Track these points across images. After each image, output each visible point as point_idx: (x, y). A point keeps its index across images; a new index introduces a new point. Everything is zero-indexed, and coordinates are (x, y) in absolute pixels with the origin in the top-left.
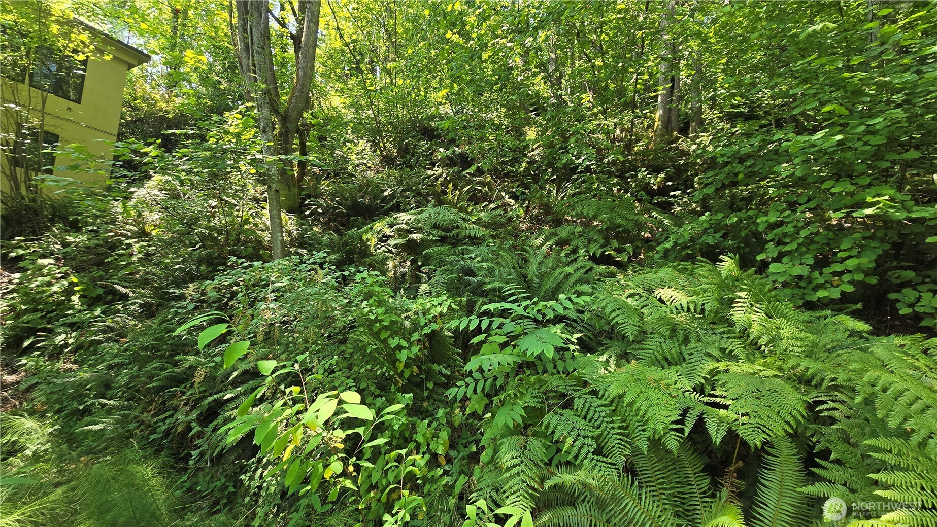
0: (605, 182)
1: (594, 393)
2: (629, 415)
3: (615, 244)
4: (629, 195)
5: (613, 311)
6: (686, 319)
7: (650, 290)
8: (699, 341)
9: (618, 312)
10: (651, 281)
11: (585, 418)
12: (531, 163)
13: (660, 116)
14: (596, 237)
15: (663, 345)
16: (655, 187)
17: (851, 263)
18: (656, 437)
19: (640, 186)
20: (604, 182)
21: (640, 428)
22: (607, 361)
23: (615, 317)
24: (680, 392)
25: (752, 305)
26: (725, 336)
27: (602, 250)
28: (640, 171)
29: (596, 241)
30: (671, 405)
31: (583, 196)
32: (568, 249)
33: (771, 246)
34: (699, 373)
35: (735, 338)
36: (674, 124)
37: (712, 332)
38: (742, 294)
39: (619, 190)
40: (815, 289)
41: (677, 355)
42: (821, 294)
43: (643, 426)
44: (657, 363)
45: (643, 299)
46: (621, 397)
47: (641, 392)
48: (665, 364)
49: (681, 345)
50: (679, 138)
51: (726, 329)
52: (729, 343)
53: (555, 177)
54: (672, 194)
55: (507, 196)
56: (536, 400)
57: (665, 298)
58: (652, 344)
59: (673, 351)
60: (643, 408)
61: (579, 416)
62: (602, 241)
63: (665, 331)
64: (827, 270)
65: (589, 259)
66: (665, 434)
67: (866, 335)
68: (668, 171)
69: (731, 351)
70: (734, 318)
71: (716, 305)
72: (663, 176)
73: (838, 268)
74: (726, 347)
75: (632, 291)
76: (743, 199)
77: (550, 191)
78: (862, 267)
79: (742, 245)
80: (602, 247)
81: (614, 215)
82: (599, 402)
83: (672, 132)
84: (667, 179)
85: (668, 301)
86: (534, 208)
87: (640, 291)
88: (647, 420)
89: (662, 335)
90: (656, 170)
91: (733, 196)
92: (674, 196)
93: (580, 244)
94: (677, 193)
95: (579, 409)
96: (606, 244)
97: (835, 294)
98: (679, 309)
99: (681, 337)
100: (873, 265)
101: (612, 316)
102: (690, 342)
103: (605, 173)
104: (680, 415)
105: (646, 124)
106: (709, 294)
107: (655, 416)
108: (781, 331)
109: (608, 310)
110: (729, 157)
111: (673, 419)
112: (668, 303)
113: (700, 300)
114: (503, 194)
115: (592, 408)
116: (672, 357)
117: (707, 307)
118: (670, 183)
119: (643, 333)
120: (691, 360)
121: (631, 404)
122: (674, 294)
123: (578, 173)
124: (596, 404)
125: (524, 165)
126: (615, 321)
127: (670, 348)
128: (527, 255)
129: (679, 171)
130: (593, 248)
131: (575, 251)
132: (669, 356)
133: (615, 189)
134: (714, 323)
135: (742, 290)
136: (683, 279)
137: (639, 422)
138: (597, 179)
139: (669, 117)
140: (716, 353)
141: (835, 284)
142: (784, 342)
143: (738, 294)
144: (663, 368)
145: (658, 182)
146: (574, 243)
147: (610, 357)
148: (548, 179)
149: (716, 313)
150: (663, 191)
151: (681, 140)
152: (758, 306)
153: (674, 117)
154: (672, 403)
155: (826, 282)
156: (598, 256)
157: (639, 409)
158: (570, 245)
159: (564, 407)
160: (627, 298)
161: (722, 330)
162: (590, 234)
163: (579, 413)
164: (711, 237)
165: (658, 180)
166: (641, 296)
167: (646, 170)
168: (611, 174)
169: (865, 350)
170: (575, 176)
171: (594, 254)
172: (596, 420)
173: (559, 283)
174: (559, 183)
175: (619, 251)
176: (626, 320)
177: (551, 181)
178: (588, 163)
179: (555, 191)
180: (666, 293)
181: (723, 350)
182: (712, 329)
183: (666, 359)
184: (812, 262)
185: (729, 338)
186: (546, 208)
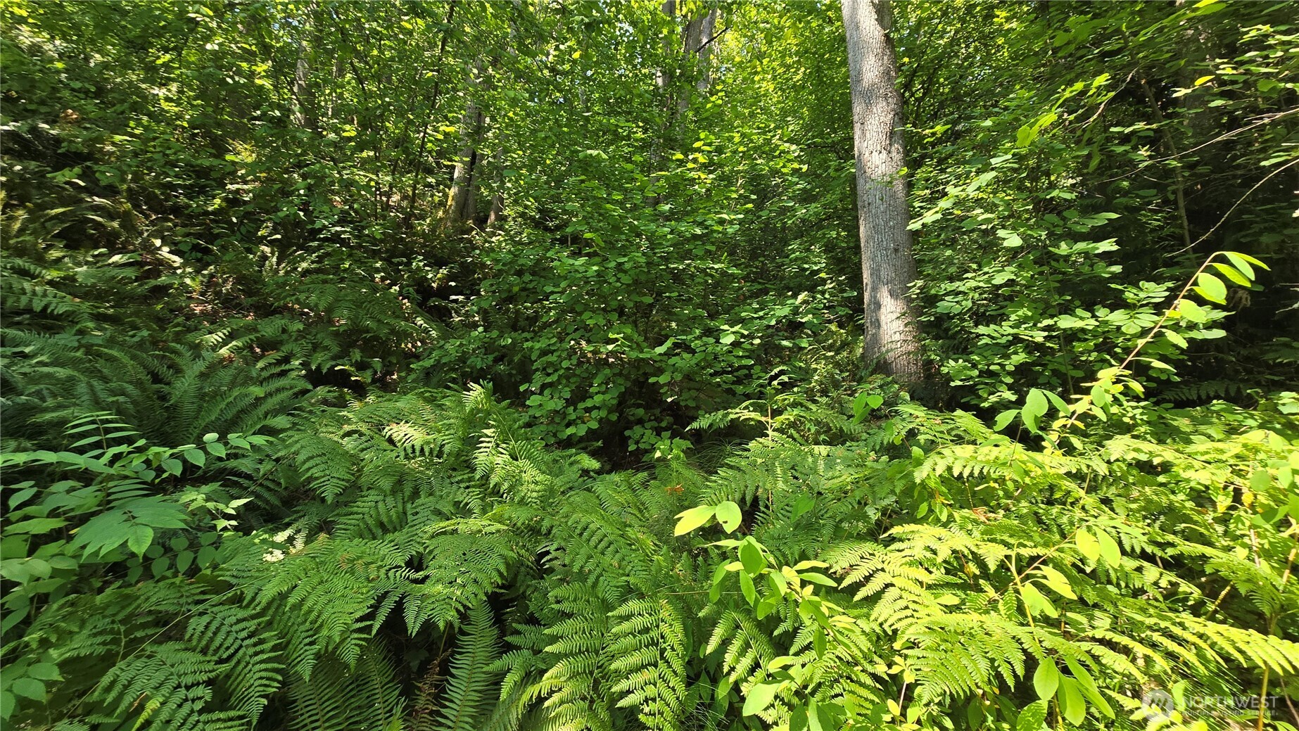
0: (362, 263)
1: (238, 600)
2: (293, 624)
3: (357, 355)
4: (397, 288)
5: (312, 458)
6: (420, 466)
7: (379, 427)
8: (431, 494)
9: (317, 460)
10: (384, 412)
11: (204, 652)
12: (234, 201)
13: (455, 194)
14: (327, 342)
15: (381, 505)
16: (434, 285)
17: (598, 399)
18: (330, 648)
19: (414, 279)
20: (359, 262)
21: (307, 640)
22: (291, 540)
23: (309, 469)
24: (383, 571)
25: (498, 445)
26: (463, 485)
27: (334, 363)
28: (415, 258)
29: (326, 348)
30: (362, 594)
31: (322, 276)
32: (273, 356)
33: (538, 375)
34: (418, 540)
35: (474, 486)
36: (471, 209)
37: (448, 481)
38: (488, 432)
39: (383, 279)
40: (568, 425)
41: (398, 517)
42: (570, 431)
43: (312, 636)
44: (366, 533)
45: (364, 438)
46: (283, 597)
47: (321, 582)
48: (379, 532)
49: (408, 501)
50: (472, 229)
51: (466, 476)
52: (465, 495)
53: (279, 236)
54: (453, 297)
55: (166, 249)
56: (100, 639)
57: (396, 438)
58: (366, 505)
59: (393, 512)
60: (318, 607)
61: (194, 650)
62: (336, 349)
63: (386, 484)
64: (581, 406)
65: (304, 376)
66: (343, 641)
67: (592, 474)
68: (452, 268)
69: (467, 504)
70: (477, 461)
71: (458, 445)
72: (445, 272)
73: (589, 403)
74: (461, 499)
75: (353, 427)
76: (528, 318)
77: (264, 258)
78: (607, 403)
79: (514, 372)
80: (333, 358)
81: (362, 312)
82: (242, 614)
83: (467, 220)
84: (450, 277)
85: (399, 441)
86: (225, 281)
87: (363, 428)
88: (321, 626)
89: (380, 489)
90: (437, 263)
91: (517, 312)
92: (456, 301)
93: (297, 349)
94: (461, 298)
95: (196, 637)
96: (342, 355)
97: (581, 431)
98: (411, 454)
99: (408, 490)
100: (615, 402)
101: (306, 466)
102: (419, 497)
103: (365, 250)
104: (372, 606)
105: (437, 199)
106: (452, 431)
107: (333, 616)
108: (523, 475)
109: (301, 458)
110: (504, 265)
111: (358, 615)
112: (398, 444)
113: (440, 438)
114: (158, 243)
115: (224, 629)
116: (391, 521)
117: (447, 449)
118: (453, 284)
119: (352, 490)
120: (414, 523)
121: (297, 606)
122: (411, 431)
123: (320, 239)
124: (233, 619)
125: (217, 201)
126: (309, 474)
127: (389, 508)
128: (178, 360)
129: (467, 270)
130: (320, 360)
131: (286, 360)
132: (385, 520)
133: (378, 276)
134: (454, 470)
135: (488, 426)
136: (428, 412)
137: (308, 631)
138: (350, 255)
139: (466, 200)
140: (447, 508)
141: (586, 420)
142: (524, 487)
143: (485, 431)
144: (374, 538)
145: (439, 279)
146: (285, 349)
147: (298, 531)
148: (264, 237)
149: (458, 455)
150: (444, 292)
151: (474, 233)
152: (504, 446)
153: (471, 202)
154: (364, 591)
155: (578, 418)
156: (324, 371)
157: (310, 611)
158: (278, 350)
159: (166, 638)
160: (343, 436)
161: (460, 478)
162: (319, 336)
163: (194, 643)
164: (479, 359)
165: (439, 276)
166: (361, 434)
167: (423, 260)
168: (375, 254)
169: (589, 490)
170: (316, 243)
171: (319, 368)
172: (228, 648)
173: (239, 412)
174: (283, 248)
175: (361, 367)
176: (327, 472)
177: (268, 241)
178: (338, 229)
179: (275, 259)
180: (398, 431)
181: (457, 504)
182: (449, 477)
183: (382, 525)
184: (568, 396)
185: (468, 487)
186: (249, 283)
